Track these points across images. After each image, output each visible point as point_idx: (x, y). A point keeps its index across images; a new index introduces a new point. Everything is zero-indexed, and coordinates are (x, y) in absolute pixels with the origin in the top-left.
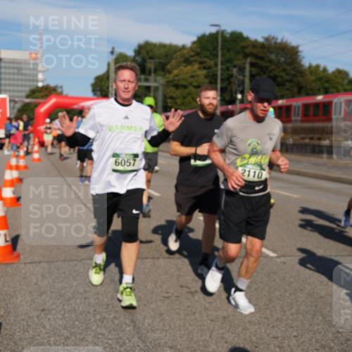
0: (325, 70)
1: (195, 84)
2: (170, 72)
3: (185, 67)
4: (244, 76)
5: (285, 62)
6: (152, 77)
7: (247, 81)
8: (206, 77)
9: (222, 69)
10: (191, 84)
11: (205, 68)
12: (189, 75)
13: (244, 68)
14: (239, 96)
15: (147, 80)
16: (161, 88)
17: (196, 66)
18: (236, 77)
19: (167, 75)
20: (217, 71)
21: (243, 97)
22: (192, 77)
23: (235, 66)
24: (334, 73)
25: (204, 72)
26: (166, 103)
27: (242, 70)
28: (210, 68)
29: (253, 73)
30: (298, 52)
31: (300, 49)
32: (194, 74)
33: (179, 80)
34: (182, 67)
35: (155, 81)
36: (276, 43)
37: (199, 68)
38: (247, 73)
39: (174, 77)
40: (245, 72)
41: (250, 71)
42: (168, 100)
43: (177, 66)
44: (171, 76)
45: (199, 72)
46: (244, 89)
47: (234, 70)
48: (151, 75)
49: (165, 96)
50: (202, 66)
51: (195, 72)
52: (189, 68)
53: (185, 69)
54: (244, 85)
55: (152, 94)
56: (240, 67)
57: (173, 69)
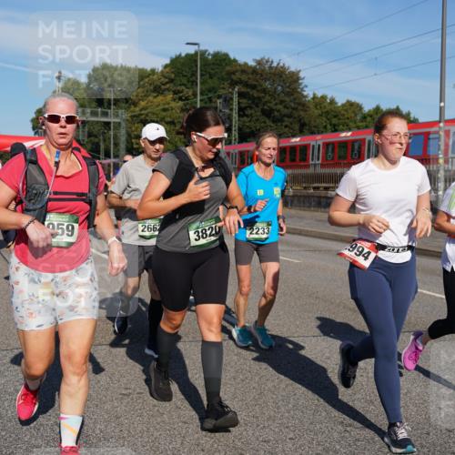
0: (333, 102)
1: (169, 119)
2: (135, 104)
3: (155, 97)
4: (231, 110)
5: (282, 92)
6: (111, 112)
7: (235, 116)
8: (183, 110)
9: (201, 100)
10: (163, 119)
11: (180, 99)
12: (161, 107)
13: (232, 99)
15: (105, 114)
16: (123, 124)
17: (170, 96)
18: (221, 111)
19: (132, 108)
20: (196, 103)
21: (229, 136)
22: (164, 110)
23: (219, 97)
24: (343, 105)
25: (181, 103)
26: (132, 143)
27: (228, 101)
28: (187, 99)
29: (243, 105)
30: (298, 78)
31: (301, 75)
32: (167, 106)
33: (147, 115)
34: (151, 98)
35: (117, 116)
36: (271, 67)
37: (174, 100)
38: (235, 106)
39: (141, 110)
40: (232, 104)
41: (239, 103)
42: (133, 141)
43: (145, 96)
44: (137, 109)
45: (173, 104)
46: (231, 125)
47: (218, 101)
48: (110, 108)
49: (129, 135)
50: (177, 96)
51: (169, 104)
52: (160, 98)
53: (155, 100)
54: (231, 121)
55: (112, 133)
56: (225, 98)
57: (140, 100)
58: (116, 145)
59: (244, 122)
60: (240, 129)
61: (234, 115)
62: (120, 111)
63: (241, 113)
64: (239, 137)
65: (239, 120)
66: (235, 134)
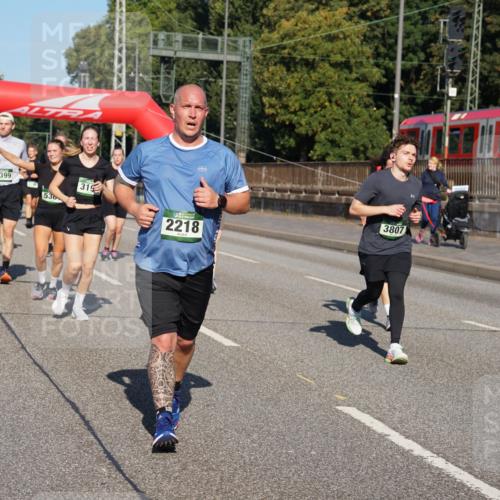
1: (338, 58)
2: (271, 26)
3: (313, 11)
4: (468, 39)
6: (223, 40)
7: (475, 51)
8: (366, 39)
9: (406, 19)
10: (325, 58)
11: (363, 16)
13: (470, 15)
14: (453, 92)
15: (212, 45)
16: (246, 67)
17: (342, 11)
18: (445, 41)
19: (266, 34)
20: (395, 24)
21: (459, 93)
22: (331, 38)
23: (444, 11)
25: (363, 25)
26: (263, 105)
27: (461, 21)
28: (376, 16)
29: (492, 29)
32: (335, 31)
33: (294, 48)
34: (303, 14)
35: (235, 49)
37: (350, 18)
38: (476, 31)
39: (283, 39)
40: (470, 27)
41: (485, 24)
42: (265, 100)
43: (292, 9)
44: (275, 36)
45: (348, 27)
46: (465, 71)
47: (442, 21)
48: (220, 34)
49: (257, 88)
50: (356, 9)
51: (339, 26)
52: (323, 13)
53: (311, 18)
54: (466, 61)
55: (223, 83)
56: (457, 13)
57: (281, 17)
58: (231, 107)
59: (493, 63)
60: (483, 79)
61: (473, 49)
62: (241, 40)
63: (488, 45)
64: (481, 95)
65: (482, 60)
66: (473, 87)
